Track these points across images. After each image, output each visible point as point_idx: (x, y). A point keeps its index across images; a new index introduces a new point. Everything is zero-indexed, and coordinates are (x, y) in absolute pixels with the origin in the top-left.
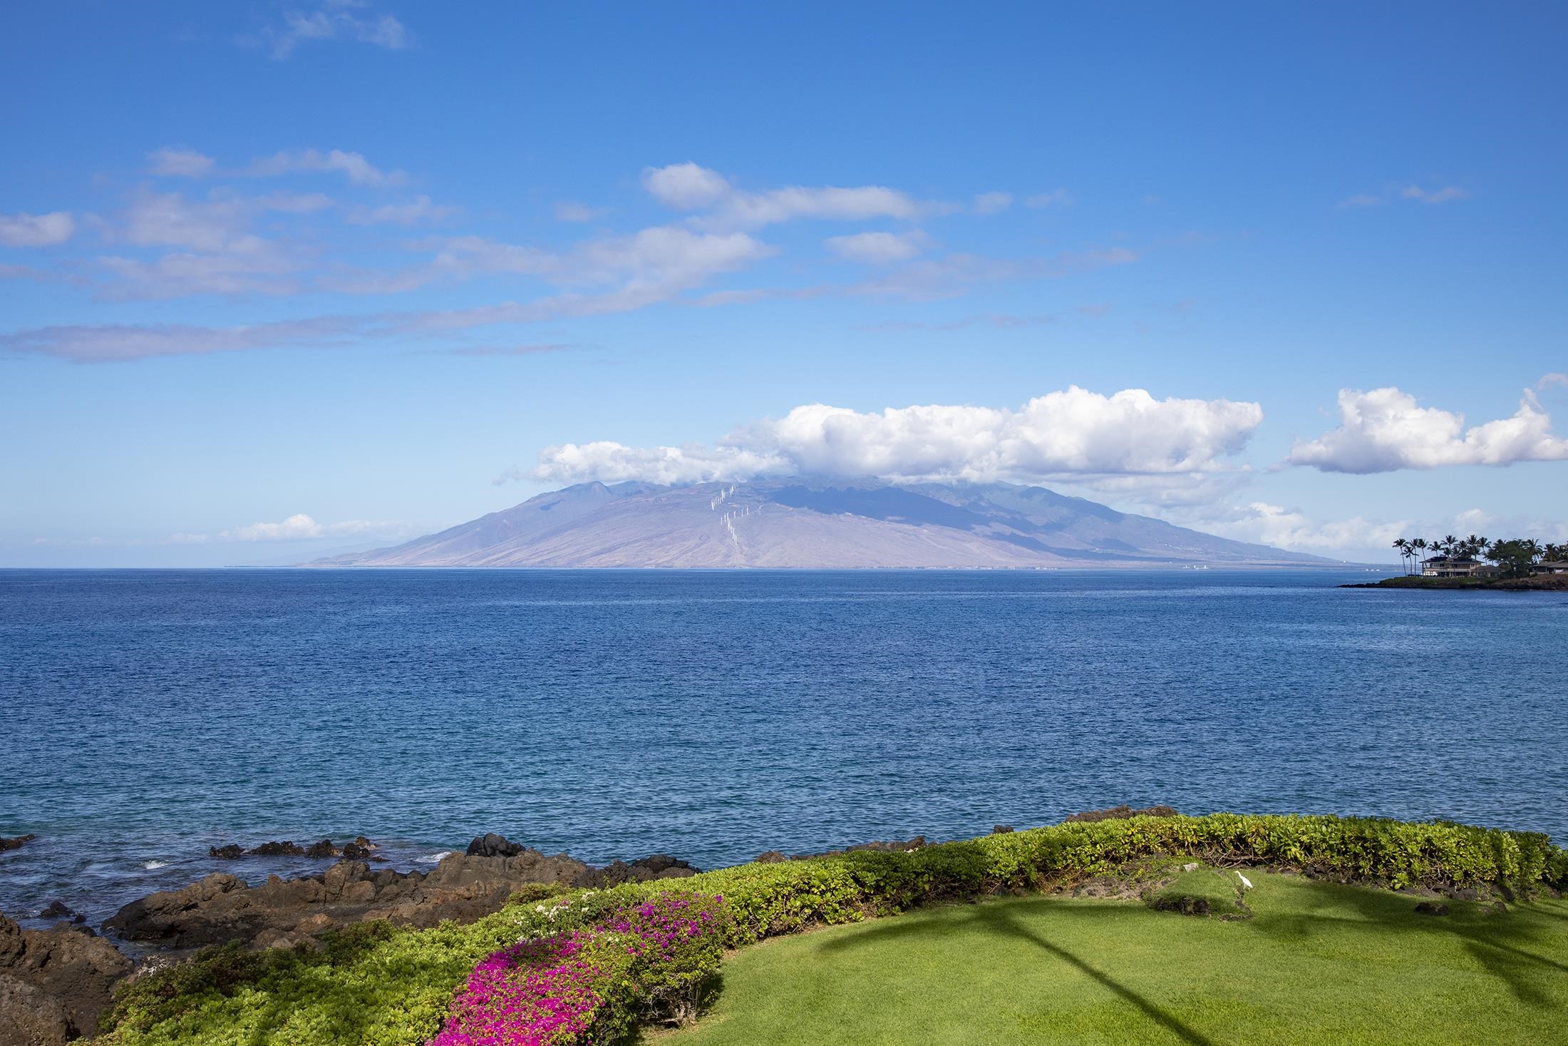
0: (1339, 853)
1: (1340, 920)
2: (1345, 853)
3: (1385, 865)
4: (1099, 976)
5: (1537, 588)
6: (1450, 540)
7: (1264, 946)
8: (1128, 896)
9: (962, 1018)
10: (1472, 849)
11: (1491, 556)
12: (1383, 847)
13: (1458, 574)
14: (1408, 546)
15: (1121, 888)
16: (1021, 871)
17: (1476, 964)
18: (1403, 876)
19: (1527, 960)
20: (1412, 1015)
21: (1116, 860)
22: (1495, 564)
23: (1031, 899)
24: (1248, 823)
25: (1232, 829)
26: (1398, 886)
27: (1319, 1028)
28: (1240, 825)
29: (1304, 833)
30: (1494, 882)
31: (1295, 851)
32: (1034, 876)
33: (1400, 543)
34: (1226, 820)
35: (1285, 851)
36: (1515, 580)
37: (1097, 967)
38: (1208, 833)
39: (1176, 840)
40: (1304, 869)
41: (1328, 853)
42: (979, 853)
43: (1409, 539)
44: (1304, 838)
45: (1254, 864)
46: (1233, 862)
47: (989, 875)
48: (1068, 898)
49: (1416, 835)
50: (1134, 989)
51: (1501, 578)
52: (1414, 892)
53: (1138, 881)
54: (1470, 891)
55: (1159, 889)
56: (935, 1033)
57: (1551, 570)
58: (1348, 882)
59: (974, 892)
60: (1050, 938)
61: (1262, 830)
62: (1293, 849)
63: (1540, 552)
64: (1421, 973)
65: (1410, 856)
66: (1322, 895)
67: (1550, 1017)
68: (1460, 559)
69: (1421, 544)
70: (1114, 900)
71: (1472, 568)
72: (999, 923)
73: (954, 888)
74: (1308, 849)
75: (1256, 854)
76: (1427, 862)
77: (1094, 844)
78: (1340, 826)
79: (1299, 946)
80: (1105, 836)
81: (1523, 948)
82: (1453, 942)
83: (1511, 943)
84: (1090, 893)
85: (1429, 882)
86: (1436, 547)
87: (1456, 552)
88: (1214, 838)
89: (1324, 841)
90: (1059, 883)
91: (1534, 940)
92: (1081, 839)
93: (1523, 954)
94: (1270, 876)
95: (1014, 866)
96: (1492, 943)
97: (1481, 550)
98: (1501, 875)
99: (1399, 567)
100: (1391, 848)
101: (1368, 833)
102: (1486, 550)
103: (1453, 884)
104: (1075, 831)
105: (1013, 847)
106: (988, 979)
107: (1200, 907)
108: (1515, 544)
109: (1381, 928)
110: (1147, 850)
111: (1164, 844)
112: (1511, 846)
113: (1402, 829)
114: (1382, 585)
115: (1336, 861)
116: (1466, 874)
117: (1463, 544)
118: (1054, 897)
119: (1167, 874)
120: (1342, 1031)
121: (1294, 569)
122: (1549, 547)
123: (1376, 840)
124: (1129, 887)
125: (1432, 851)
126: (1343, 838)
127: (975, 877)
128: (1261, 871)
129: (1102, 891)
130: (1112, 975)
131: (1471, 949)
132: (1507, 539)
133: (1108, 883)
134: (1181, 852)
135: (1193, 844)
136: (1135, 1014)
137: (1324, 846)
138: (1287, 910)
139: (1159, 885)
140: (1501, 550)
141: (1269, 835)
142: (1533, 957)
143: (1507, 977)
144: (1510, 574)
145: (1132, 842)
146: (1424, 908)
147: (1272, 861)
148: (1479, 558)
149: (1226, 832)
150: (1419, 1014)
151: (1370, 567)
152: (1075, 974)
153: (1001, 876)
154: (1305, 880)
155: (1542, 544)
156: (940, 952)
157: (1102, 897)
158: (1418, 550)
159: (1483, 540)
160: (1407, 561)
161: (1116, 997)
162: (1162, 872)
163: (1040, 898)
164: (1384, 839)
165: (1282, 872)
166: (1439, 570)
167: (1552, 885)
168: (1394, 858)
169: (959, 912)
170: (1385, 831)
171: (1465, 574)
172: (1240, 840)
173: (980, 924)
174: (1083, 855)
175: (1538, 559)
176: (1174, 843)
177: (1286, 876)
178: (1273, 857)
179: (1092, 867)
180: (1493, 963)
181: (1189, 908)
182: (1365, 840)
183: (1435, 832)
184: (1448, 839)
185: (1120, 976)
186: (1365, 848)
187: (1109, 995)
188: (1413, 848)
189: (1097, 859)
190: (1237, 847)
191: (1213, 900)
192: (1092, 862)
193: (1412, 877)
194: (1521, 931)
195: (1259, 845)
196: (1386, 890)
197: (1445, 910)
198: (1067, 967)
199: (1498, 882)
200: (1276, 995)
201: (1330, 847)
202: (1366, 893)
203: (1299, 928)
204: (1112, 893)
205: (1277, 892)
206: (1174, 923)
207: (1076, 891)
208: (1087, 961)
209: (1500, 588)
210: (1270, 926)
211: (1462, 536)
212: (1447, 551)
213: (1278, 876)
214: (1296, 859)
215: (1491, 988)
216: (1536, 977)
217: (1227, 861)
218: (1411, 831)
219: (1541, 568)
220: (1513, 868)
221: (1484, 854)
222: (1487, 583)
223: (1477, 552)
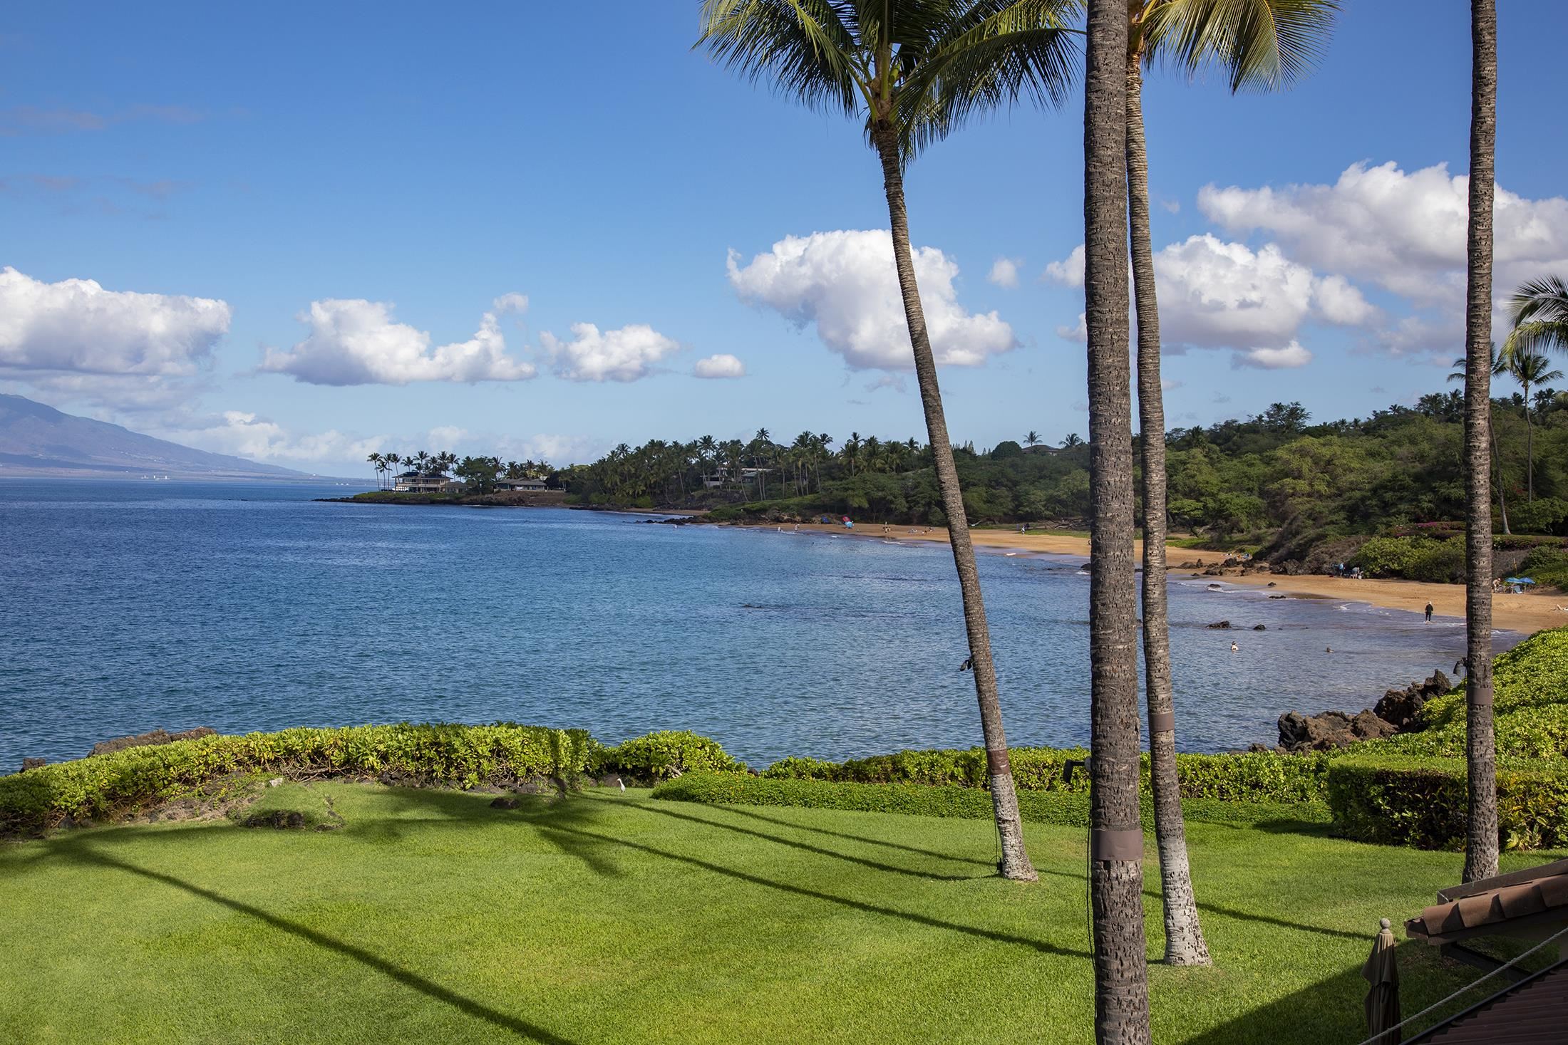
0: (413, 758)
1: (426, 821)
2: (421, 757)
3: (457, 768)
4: (210, 895)
5: (500, 504)
6: (422, 455)
7: (365, 853)
8: (212, 817)
9: (77, 951)
10: (534, 746)
11: (460, 472)
12: (456, 751)
13: (429, 489)
14: (383, 461)
15: (203, 809)
16: (88, 801)
17: (555, 848)
18: (473, 776)
19: (595, 840)
20: (513, 895)
21: (186, 782)
22: (463, 480)
23: (105, 828)
24: (325, 735)
25: (309, 743)
26: (468, 786)
27: (437, 917)
28: (318, 738)
29: (380, 742)
30: (550, 776)
31: (372, 760)
32: (103, 805)
33: (374, 457)
34: (303, 734)
35: (362, 762)
36: (481, 496)
37: (206, 887)
38: (286, 748)
39: (251, 757)
40: (381, 778)
41: (404, 759)
42: (40, 785)
43: (383, 454)
44: (381, 747)
45: (330, 776)
46: (309, 775)
47: (54, 807)
48: (143, 823)
49: (485, 737)
50: (252, 903)
51: (468, 494)
52: (483, 791)
53: (222, 800)
54: (530, 785)
55: (247, 807)
56: (51, 969)
57: (512, 487)
58: (422, 786)
59: (37, 827)
60: (141, 864)
61: (340, 742)
62: (371, 758)
63: (503, 469)
64: (511, 860)
65: (479, 756)
66: (403, 800)
67: (625, 884)
68: (432, 475)
69: (395, 459)
70: (197, 822)
71: (442, 484)
72: (75, 853)
73: (15, 825)
74: (384, 757)
75: (333, 766)
76: (494, 762)
77: (167, 767)
78: (416, 733)
79: (397, 845)
80: (179, 758)
81: (579, 829)
82: (528, 830)
83: (575, 826)
84: (170, 817)
85: (495, 779)
86: (409, 462)
87: (427, 468)
88: (290, 753)
89: (400, 748)
90: (128, 811)
91: (594, 822)
92: (153, 764)
93: (591, 835)
94: (349, 786)
95: (81, 796)
96: (555, 827)
97: (451, 466)
98: (557, 768)
99: (373, 481)
100: (462, 750)
101: (442, 738)
102: (455, 466)
103: (516, 780)
104: (145, 755)
105: (80, 776)
106: (94, 910)
107: (291, 821)
108: (481, 461)
109: (464, 824)
110: (221, 770)
111: (239, 763)
112: (565, 741)
113: (472, 732)
114: (356, 500)
115: (411, 767)
116: (529, 770)
117: (434, 460)
118: (127, 824)
119: (253, 791)
120: (459, 917)
121: (263, 482)
122: (511, 465)
123: (449, 744)
124: (212, 807)
125: (499, 751)
126: (418, 744)
127: (40, 811)
128: (338, 783)
129: (183, 813)
130: (222, 893)
131: (545, 835)
132: (474, 456)
133: (188, 805)
134: (258, 769)
135: (268, 761)
136: (262, 925)
137: (400, 753)
138: (375, 816)
139: (245, 802)
140: (470, 467)
141: (347, 747)
142: (598, 836)
143: (578, 854)
144: (476, 490)
145: (206, 763)
146: (498, 804)
147: (349, 771)
148: (449, 474)
149: (304, 746)
150: (520, 894)
151: (340, 480)
152: (186, 896)
153: (67, 807)
154: (383, 787)
155: (505, 462)
156: (26, 890)
157: (183, 820)
158: (391, 465)
159: (452, 456)
160: (381, 476)
161: (236, 912)
162: (247, 789)
163: (112, 827)
164: (457, 743)
165: (359, 781)
166: (411, 485)
167: (591, 775)
168: (465, 760)
169: (27, 849)
170: (457, 735)
171: (435, 489)
172: (318, 754)
173: (58, 857)
174: (156, 779)
175: (500, 475)
176: (251, 760)
177: (364, 785)
178: (351, 767)
179: (165, 791)
180: (568, 844)
181: (283, 822)
182: (438, 744)
183: (501, 733)
184: (514, 739)
185: (233, 893)
186: (439, 753)
187: (227, 912)
188: (483, 749)
189: (170, 782)
190: (313, 761)
191: (306, 813)
192: (165, 786)
193: (481, 777)
194: (579, 816)
195: (337, 757)
196: (456, 790)
197: (516, 804)
198: (173, 891)
199: (554, 777)
200: (390, 893)
201: (406, 754)
202: (441, 795)
203: (391, 831)
204: (194, 815)
205: (362, 800)
206: (270, 839)
207: (152, 816)
208: (193, 882)
209: (468, 503)
210: (361, 831)
211: (435, 453)
212: (419, 467)
213: (356, 785)
214: (372, 768)
215: (575, 867)
216: (605, 853)
217: (305, 774)
218: (481, 734)
219: (504, 485)
220: (566, 761)
221: (544, 750)
222: (455, 499)
223: (447, 468)
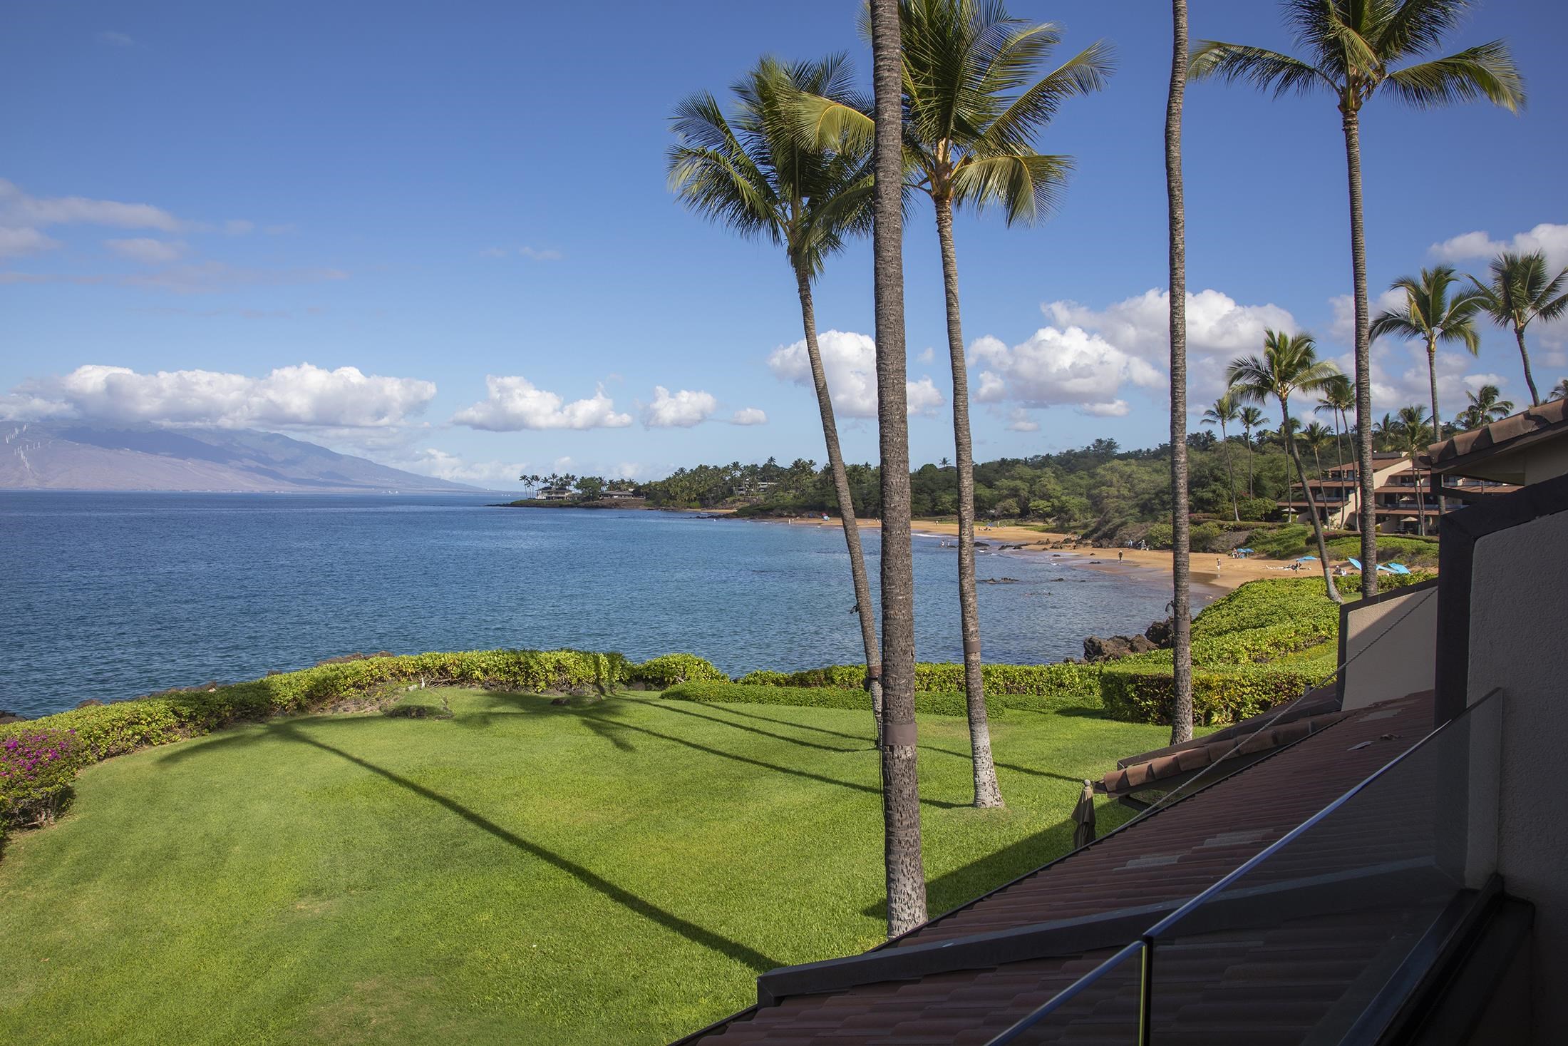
0: (505, 673)
1: (507, 714)
2: (509, 672)
3: (532, 679)
4: (359, 762)
5: (603, 507)
6: (554, 476)
7: (463, 732)
8: (371, 710)
9: (266, 797)
10: (583, 664)
11: (577, 487)
12: (532, 667)
13: (559, 498)
14: (529, 480)
15: (366, 705)
16: (295, 699)
17: (589, 732)
18: (543, 684)
19: (615, 726)
20: (554, 763)
21: (359, 687)
22: (580, 492)
23: (304, 717)
24: (448, 658)
25: (437, 662)
26: (539, 691)
27: (501, 777)
28: (443, 659)
29: (483, 662)
30: (594, 684)
31: (478, 673)
32: (304, 702)
33: (524, 478)
34: (434, 657)
35: (471, 674)
36: (591, 502)
37: (356, 756)
38: (422, 666)
39: (400, 671)
40: (484, 685)
41: (498, 673)
42: (265, 689)
43: (529, 476)
44: (484, 665)
45: (452, 684)
46: (438, 683)
47: (272, 703)
48: (329, 714)
49: (550, 658)
50: (383, 767)
51: (583, 501)
52: (549, 693)
53: (378, 699)
54: (580, 690)
55: (392, 704)
56: (247, 809)
57: (611, 496)
58: (510, 690)
59: (261, 716)
60: (320, 741)
61: (457, 662)
62: (477, 672)
63: (605, 485)
64: (557, 740)
65: (547, 671)
66: (495, 699)
67: (629, 755)
68: (559, 489)
69: (537, 479)
70: (361, 713)
71: (567, 494)
72: (286, 733)
73: (247, 714)
74: (485, 672)
75: (453, 677)
76: (556, 674)
77: (346, 678)
78: (506, 656)
79: (485, 730)
80: (353, 672)
81: (612, 719)
82: (575, 720)
83: (606, 717)
84: (345, 710)
85: (558, 686)
86: (546, 481)
87: (557, 484)
88: (426, 669)
89: (496, 666)
90: (321, 705)
91: (618, 714)
92: (337, 675)
93: (612, 723)
94: (463, 690)
95: (290, 696)
96: (593, 718)
97: (572, 483)
98: (598, 679)
99: (522, 493)
100: (536, 667)
101: (522, 659)
102: (575, 483)
103: (571, 687)
104: (332, 670)
105: (289, 683)
106: (281, 771)
107: (421, 713)
108: (592, 479)
109: (532, 716)
110: (381, 679)
111: (393, 675)
112: (604, 660)
113: (543, 655)
114: (513, 505)
115: (503, 678)
116: (579, 680)
117: (561, 479)
118: (319, 714)
119: (397, 694)
120: (515, 778)
121: (458, 494)
122: (611, 481)
123: (527, 663)
124: (372, 704)
125: (560, 667)
126: (507, 663)
127: (262, 705)
128: (456, 688)
129: (353, 708)
130: (366, 760)
131: (585, 723)
132: (587, 477)
133: (357, 702)
134: (404, 679)
135: (412, 674)
136: (385, 782)
137: (496, 669)
138: (475, 710)
139: (392, 701)
140: (584, 483)
141: (461, 665)
142: (618, 724)
143: (607, 736)
144: (588, 498)
145: (371, 675)
146: (557, 702)
147: (463, 681)
148: (571, 488)
149: (434, 664)
150: (558, 763)
151: (504, 493)
152: (343, 762)
153: (281, 703)
154: (486, 692)
155: (607, 480)
156: (243, 757)
157: (353, 712)
158: (534, 482)
159: (573, 477)
160: (528, 490)
161: (371, 773)
162: (394, 692)
163: (309, 716)
164: (532, 662)
165: (469, 687)
166: (546, 495)
167: (624, 683)
168: (538, 673)
169: (255, 730)
170: (532, 657)
171: (563, 498)
172: (443, 669)
173: (273, 736)
174: (338, 685)
175: (604, 489)
176: (400, 673)
177: (472, 690)
178: (464, 678)
179: (344, 693)
180: (599, 729)
181: (413, 714)
182: (520, 663)
183: (562, 655)
184: (568, 659)
185: (372, 760)
186: (520, 669)
187: (367, 772)
188: (549, 667)
189: (348, 688)
190: (440, 674)
191: (429, 708)
192: (344, 690)
193: (548, 685)
194: (612, 710)
195: (455, 671)
196: (533, 693)
197: (568, 702)
198: (335, 758)
199: (597, 683)
200: (473, 762)
201: (499, 670)
202: (521, 696)
203: (485, 720)
204: (360, 709)
205: (468, 700)
206: (404, 724)
207: (335, 709)
208: (349, 752)
209: (583, 507)
210: (465, 721)
211: (562, 474)
212: (552, 483)
213: (467, 690)
214: (478, 678)
216: (622, 734)
217: (434, 683)
218: (548, 656)
219: (606, 495)
220: (605, 674)
221: (589, 667)
222: (575, 504)
223: (570, 484)
